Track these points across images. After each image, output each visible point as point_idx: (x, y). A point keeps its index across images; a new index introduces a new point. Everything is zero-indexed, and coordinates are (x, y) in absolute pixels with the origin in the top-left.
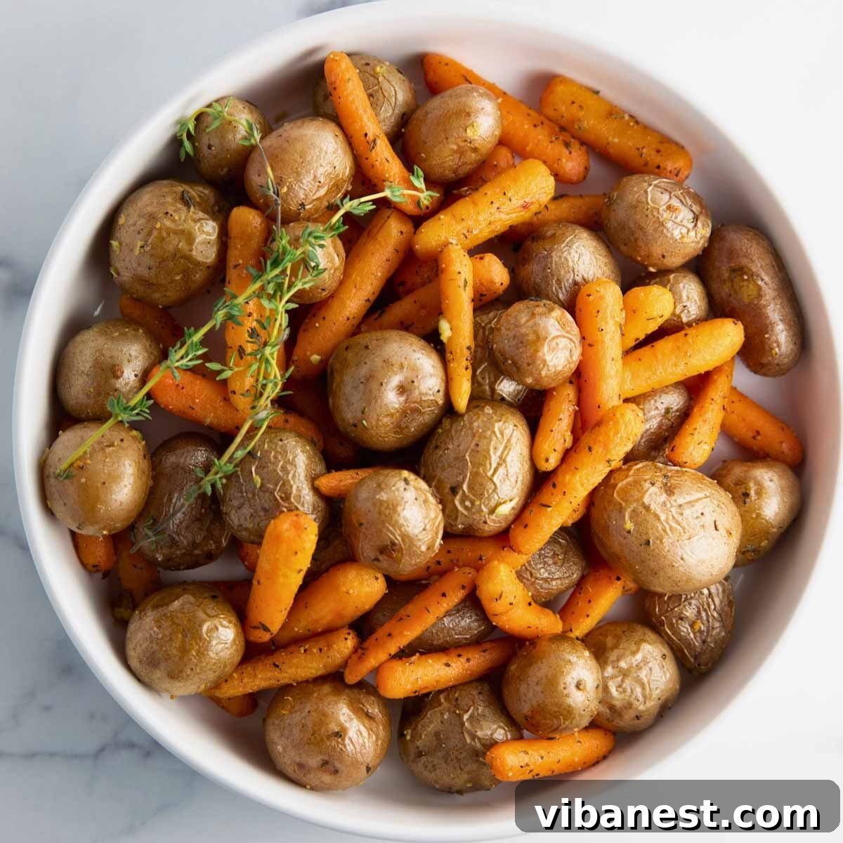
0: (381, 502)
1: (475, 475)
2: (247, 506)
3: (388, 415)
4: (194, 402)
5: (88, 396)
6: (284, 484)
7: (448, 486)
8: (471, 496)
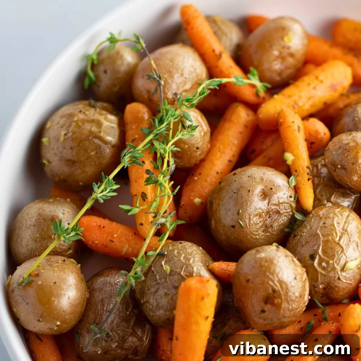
0: (261, 259)
1: (326, 242)
2: (161, 289)
3: (256, 215)
4: (113, 237)
5: (36, 241)
6: (187, 267)
7: (308, 256)
8: (326, 258)
